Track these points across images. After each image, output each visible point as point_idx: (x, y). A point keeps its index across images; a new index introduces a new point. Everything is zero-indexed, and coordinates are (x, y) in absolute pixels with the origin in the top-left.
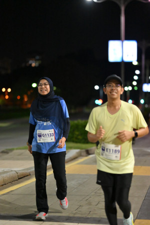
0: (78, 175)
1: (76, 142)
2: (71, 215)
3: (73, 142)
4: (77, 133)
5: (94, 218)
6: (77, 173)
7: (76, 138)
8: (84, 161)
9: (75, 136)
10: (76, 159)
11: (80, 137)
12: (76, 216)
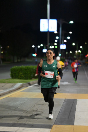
0: (21, 98)
1: (21, 79)
2: (16, 123)
3: (19, 78)
4: (21, 73)
5: (29, 124)
6: (20, 97)
7: (21, 76)
8: (25, 90)
9: (20, 75)
10: (20, 89)
11: (22, 76)
12: (18, 123)
